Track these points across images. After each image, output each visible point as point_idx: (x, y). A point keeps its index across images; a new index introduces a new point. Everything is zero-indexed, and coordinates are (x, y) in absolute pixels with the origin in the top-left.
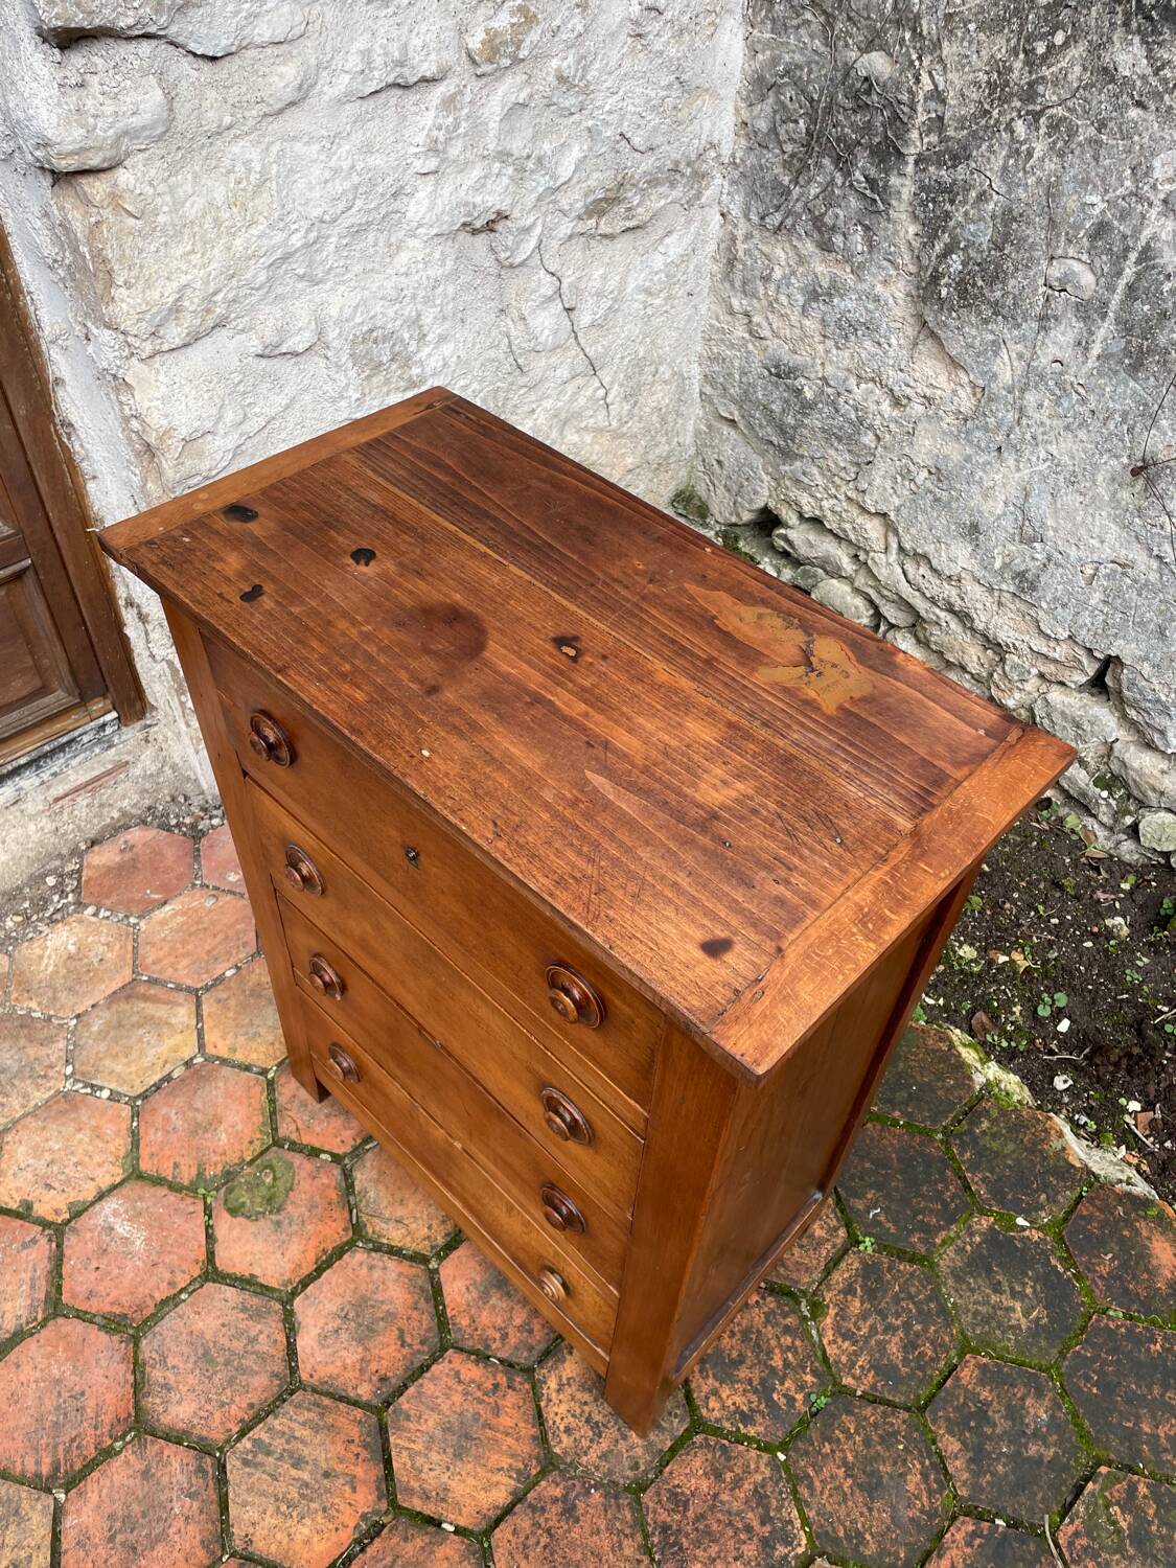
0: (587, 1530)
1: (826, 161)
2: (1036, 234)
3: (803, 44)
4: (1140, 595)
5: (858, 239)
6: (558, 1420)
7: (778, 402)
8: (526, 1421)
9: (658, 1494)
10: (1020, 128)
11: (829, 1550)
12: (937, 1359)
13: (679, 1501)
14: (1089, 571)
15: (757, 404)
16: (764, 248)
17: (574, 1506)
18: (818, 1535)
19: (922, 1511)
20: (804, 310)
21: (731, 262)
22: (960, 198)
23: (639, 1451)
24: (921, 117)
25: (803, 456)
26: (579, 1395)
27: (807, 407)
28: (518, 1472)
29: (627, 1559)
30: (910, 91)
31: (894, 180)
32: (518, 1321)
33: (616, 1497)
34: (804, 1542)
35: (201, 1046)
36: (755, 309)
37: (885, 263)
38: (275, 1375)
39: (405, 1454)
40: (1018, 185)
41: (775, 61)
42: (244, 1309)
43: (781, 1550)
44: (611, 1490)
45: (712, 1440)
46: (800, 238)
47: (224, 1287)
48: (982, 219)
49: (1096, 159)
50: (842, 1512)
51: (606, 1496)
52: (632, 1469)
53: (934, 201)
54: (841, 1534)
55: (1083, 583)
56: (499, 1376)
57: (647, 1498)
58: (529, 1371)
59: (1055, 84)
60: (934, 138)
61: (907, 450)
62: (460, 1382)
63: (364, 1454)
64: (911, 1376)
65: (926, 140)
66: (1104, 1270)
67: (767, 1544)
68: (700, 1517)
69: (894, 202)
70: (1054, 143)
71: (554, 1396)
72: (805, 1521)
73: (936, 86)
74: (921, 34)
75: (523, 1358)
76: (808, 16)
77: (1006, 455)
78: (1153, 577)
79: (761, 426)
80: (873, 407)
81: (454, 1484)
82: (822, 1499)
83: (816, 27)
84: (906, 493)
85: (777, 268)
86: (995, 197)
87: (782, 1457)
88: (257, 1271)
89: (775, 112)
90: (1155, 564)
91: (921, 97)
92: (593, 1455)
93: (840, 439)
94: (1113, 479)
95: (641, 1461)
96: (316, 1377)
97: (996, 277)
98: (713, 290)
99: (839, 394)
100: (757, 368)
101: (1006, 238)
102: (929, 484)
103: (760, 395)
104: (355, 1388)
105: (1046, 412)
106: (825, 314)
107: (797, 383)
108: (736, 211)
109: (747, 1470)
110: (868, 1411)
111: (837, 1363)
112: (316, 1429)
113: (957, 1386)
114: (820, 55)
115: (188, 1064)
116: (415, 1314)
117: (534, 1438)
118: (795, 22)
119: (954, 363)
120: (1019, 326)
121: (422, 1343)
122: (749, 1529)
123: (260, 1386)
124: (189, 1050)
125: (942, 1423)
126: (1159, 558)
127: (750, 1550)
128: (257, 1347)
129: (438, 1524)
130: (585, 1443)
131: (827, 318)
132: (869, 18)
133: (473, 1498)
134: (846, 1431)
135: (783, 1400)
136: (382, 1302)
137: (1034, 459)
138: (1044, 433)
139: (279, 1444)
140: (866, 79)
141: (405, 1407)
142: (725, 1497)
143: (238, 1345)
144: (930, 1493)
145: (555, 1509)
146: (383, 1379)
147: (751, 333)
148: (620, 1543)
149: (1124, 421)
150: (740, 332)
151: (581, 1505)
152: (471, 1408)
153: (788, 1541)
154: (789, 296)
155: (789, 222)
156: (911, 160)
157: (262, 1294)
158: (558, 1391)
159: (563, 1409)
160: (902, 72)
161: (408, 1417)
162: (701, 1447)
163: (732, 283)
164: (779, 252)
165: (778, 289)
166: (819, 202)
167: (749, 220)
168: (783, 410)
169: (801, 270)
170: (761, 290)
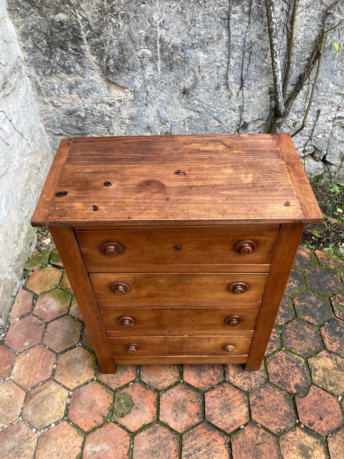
0: (267, 398)
1: (58, 49)
2: (130, 46)
3: (34, 18)
4: (197, 123)
5: (78, 67)
6: (240, 384)
7: (74, 122)
8: (235, 391)
9: (272, 377)
10: (113, 20)
11: (308, 356)
12: (289, 306)
13: (276, 375)
14: (182, 123)
15: (67, 125)
16: (48, 81)
17: (260, 396)
18: (303, 356)
19: (314, 334)
20: (70, 93)
21: (39, 89)
22: (105, 44)
23: (260, 373)
24: (82, 27)
26: (239, 375)
27: (84, 119)
28: (244, 401)
29: (279, 395)
30: (76, 21)
31: (82, 47)
32: (212, 374)
33: (265, 386)
34: (303, 359)
35: (68, 389)
36: (53, 99)
37: (90, 70)
38: (173, 439)
39: (219, 423)
40: (120, 35)
41: (27, 26)
42: (150, 434)
43: (301, 365)
44: (262, 386)
45: (270, 358)
46: (59, 73)
47: (140, 434)
48: (114, 48)
49: (138, 21)
50: (303, 348)
51: (263, 388)
52: (262, 378)
53: (97, 48)
54: (307, 351)
55: (182, 127)
56: (220, 388)
57: (271, 380)
58: (224, 381)
59: (118, 5)
60: (89, 31)
61: (120, 116)
62: (214, 397)
63: (210, 432)
64: (289, 312)
65: (87, 33)
66: (298, 264)
67: (298, 366)
68: (283, 374)
69: (85, 53)
70: (125, 21)
71: (234, 380)
72: (299, 355)
73: (83, 17)
74: (72, 4)
75: (221, 379)
76: (32, 10)
77: (148, 105)
78: (198, 117)
79: (72, 131)
80: (104, 110)
81: (234, 418)
82: (298, 349)
83: (36, 12)
84: (125, 128)
85: (55, 85)
86: (115, 41)
87: (284, 349)
88: (144, 423)
89: (33, 41)
90: (197, 114)
91: (80, 21)
92: (253, 383)
93: (99, 123)
94: (178, 98)
95: (263, 375)
96: (183, 429)
97: (124, 61)
98: (36, 100)
99: (92, 111)
100: (62, 115)
101: (122, 50)
102: (131, 122)
103: (67, 122)
104: (194, 422)
105: (153, 89)
106: (77, 91)
107: (77, 114)
108: (33, 74)
109: (281, 357)
110: (289, 325)
112: (195, 439)
113: (297, 307)
114: (41, 20)
115: (69, 397)
116: (189, 395)
117: (239, 392)
118: (28, 13)
119: (123, 88)
120: (137, 71)
121: (197, 398)
122: (292, 367)
123: (173, 445)
124: (66, 393)
125: (302, 315)
126: (198, 111)
127: (296, 370)
128: (162, 438)
129: (240, 429)
130: (250, 383)
131: (79, 92)
132: (53, 5)
133: (241, 416)
134: (289, 333)
135: (274, 338)
136: (180, 399)
137: (156, 102)
138: (156, 95)
139: (191, 451)
140: (59, 22)
141: (208, 414)
142: (283, 366)
143: (158, 442)
144: (312, 329)
145: (258, 401)
146: (198, 414)
147: (55, 106)
148: (275, 393)
149: (174, 83)
150: (51, 108)
151: (261, 395)
152: (222, 400)
153: (300, 362)
154: (63, 91)
155: (54, 70)
156: (85, 39)
157: (150, 426)
159: (239, 381)
160: (70, 16)
161: (211, 415)
162: (269, 361)
163: (42, 95)
164: (54, 80)
165: (59, 90)
166: (61, 61)
167: (39, 75)
168: (77, 123)
169: (63, 82)
170: (53, 93)
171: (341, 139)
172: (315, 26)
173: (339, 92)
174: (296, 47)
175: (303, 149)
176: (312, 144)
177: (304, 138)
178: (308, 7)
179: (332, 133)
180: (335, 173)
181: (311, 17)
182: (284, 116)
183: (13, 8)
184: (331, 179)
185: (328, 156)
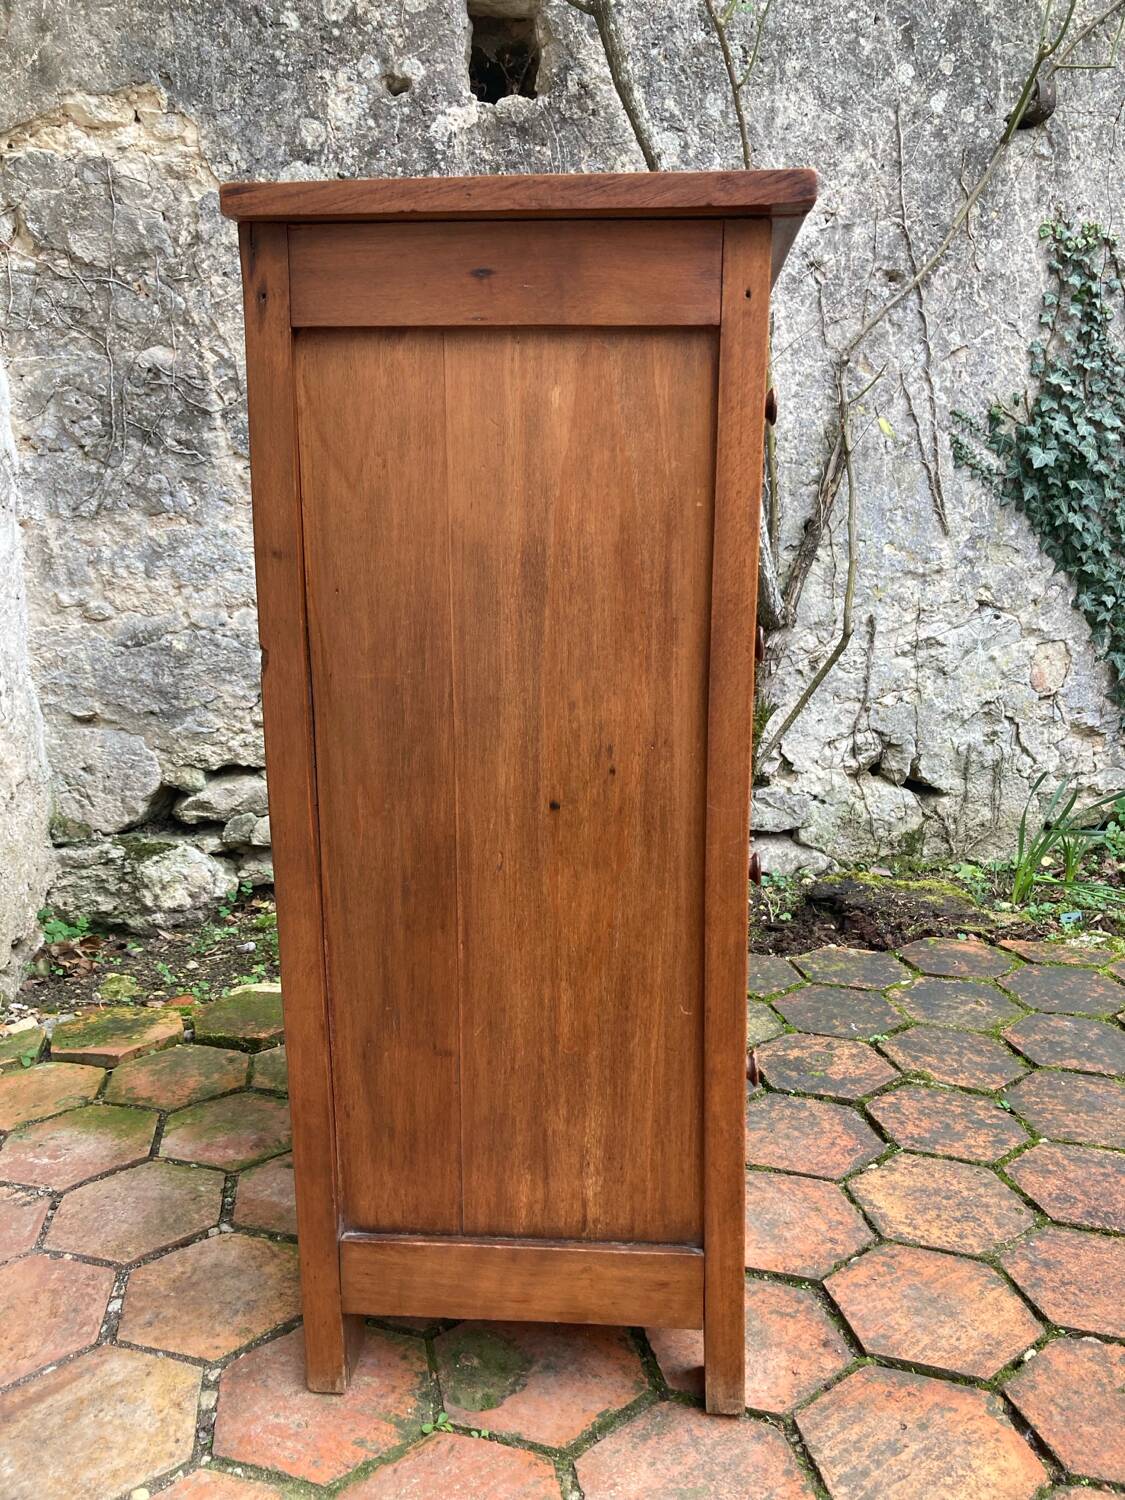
0: (1072, 1260)
1: (132, 441)
3: (76, 357)
5: (185, 495)
6: (946, 1239)
7: (147, 669)
8: (936, 1260)
9: (1053, 1208)
12: (996, 1048)
13: (1064, 1198)
15: (122, 683)
16: (83, 537)
17: (1044, 1260)
20: (148, 574)
21: (48, 563)
23: (1004, 1203)
24: (215, 383)
25: (193, 708)
27: (181, 659)
28: (990, 1282)
29: (1111, 1249)
30: (198, 367)
31: (207, 435)
32: (823, 1227)
33: (1045, 1234)
35: (198, 1362)
36: (88, 595)
37: (221, 503)
38: (758, 1438)
39: (928, 1353)
41: (48, 377)
42: (644, 1438)
44: (1033, 1234)
45: (1013, 1164)
46: (124, 512)
47: (595, 1449)
50: (1109, 1128)
51: (1040, 1239)
52: (1020, 1214)
56: (875, 1260)
57: (1055, 1215)
58: (881, 1241)
60: (232, 394)
62: (866, 1286)
63: (911, 1389)
64: (1004, 1061)
65: (226, 397)
66: (964, 969)
68: (1085, 1194)
69: (214, 452)
71: (919, 1233)
73: (221, 356)
74: (193, 324)
75: (864, 1238)
76: (75, 334)
79: (134, 702)
81: (983, 1329)
82: (1094, 1133)
83: (84, 341)
85: (103, 549)
87: (1044, 1140)
89: (60, 419)
91: (209, 368)
92: (995, 1231)
93: (231, 671)
95: (1015, 1206)
96: (786, 1399)
98: (31, 597)
99: (213, 631)
100: (108, 649)
103: (121, 672)
104: (822, 1370)
106: (173, 567)
107: (163, 642)
108: (39, 514)
109: (1050, 1158)
110: (1024, 1088)
111: (975, 1085)
113: (1025, 1046)
114: (97, 361)
115: (209, 1385)
116: (760, 1296)
117: (957, 1261)
118: (61, 342)
121: (799, 1301)
122: (1106, 1175)
123: (764, 1455)
124: (188, 1376)
125: (1051, 1061)
129: (1023, 1360)
130: (980, 1231)
131: (178, 569)
132: (139, 323)
133: (1006, 1321)
134: (1037, 1103)
135: (994, 1120)
140: (149, 370)
141: (871, 1335)
142: (1071, 1176)
143: (692, 1458)
145: (1042, 1272)
146: (825, 1344)
147: (89, 619)
148: (1092, 1247)
150: (75, 624)
151: (1044, 1256)
152: (901, 1288)
154: (128, 567)
155: (109, 501)
156: (217, 416)
157: (631, 1416)
158: (915, 1228)
159: (936, 1232)
160: (184, 355)
161: (885, 1337)
162: (1016, 1172)
163: (56, 581)
164: (101, 534)
165: (112, 566)
166: (136, 475)
167: (59, 516)
168: (156, 674)
169: (131, 541)
170: (91, 573)
171: (945, 707)
172: (819, 396)
173: (912, 567)
174: (783, 449)
175: (850, 742)
176: (874, 725)
177: (848, 705)
178: (795, 352)
179: (918, 690)
180: (955, 821)
181: (807, 376)
182: (785, 625)
183: (15, 326)
184: (948, 842)
185: (923, 764)
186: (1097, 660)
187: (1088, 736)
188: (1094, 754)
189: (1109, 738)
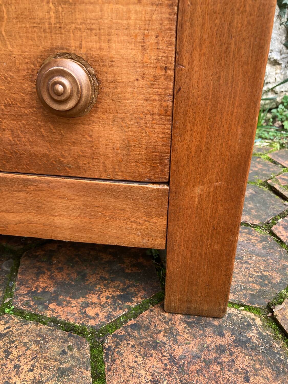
18: (250, 302)
19: (261, 242)
34: (252, 315)
45: (121, 331)
54: (258, 287)
122: (221, 349)
162: (117, 345)
186: (281, 24)
187: (274, 65)
188: (276, 74)
189: (283, 65)
